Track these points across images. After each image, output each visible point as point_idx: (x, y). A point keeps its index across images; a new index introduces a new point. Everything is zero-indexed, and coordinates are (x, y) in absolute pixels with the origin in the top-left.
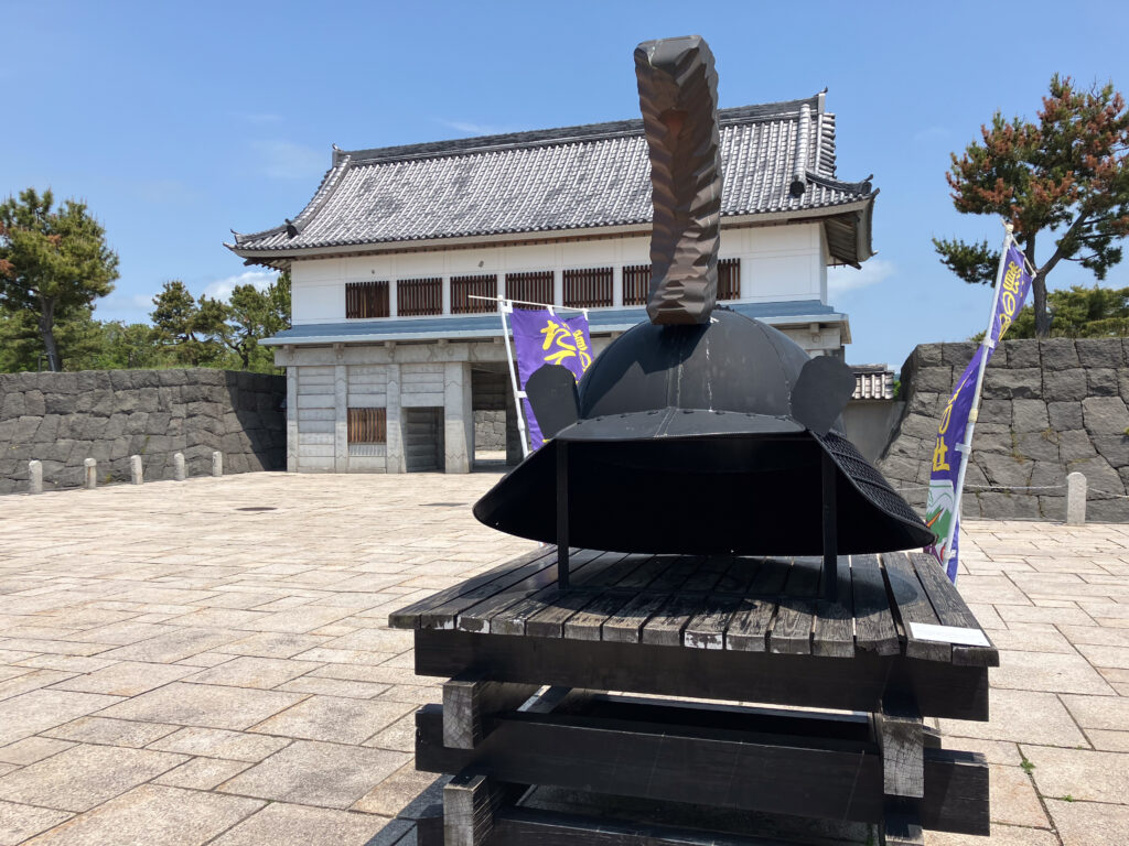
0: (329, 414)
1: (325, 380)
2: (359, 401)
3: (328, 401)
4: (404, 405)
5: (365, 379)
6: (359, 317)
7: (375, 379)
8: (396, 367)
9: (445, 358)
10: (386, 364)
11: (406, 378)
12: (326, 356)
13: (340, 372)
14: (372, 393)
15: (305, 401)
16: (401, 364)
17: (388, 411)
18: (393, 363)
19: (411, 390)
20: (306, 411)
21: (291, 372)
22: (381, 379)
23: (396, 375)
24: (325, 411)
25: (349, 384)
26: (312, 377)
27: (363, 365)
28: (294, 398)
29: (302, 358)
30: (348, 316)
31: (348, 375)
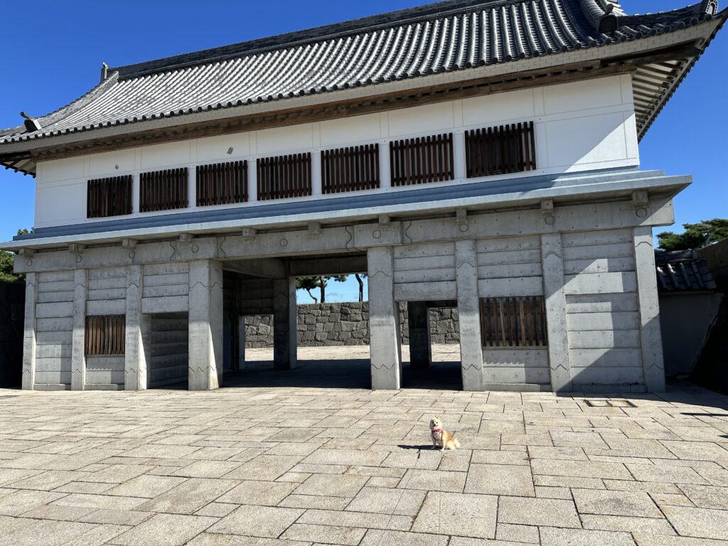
0: (66, 322)
1: (65, 286)
2: (97, 308)
3: (65, 309)
4: (144, 311)
5: (106, 283)
6: (100, 216)
7: (116, 283)
8: (136, 268)
9: (190, 256)
10: (127, 265)
11: (149, 280)
12: (64, 258)
13: (79, 276)
14: (112, 299)
15: (44, 310)
16: (143, 265)
17: (128, 318)
18: (133, 263)
19: (154, 294)
20: (44, 320)
21: (30, 279)
22: (122, 282)
23: (137, 277)
24: (63, 320)
25: (88, 289)
26: (52, 282)
27: (102, 267)
28: (33, 306)
29: (40, 263)
30: (88, 216)
31: (88, 278)
